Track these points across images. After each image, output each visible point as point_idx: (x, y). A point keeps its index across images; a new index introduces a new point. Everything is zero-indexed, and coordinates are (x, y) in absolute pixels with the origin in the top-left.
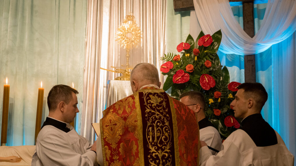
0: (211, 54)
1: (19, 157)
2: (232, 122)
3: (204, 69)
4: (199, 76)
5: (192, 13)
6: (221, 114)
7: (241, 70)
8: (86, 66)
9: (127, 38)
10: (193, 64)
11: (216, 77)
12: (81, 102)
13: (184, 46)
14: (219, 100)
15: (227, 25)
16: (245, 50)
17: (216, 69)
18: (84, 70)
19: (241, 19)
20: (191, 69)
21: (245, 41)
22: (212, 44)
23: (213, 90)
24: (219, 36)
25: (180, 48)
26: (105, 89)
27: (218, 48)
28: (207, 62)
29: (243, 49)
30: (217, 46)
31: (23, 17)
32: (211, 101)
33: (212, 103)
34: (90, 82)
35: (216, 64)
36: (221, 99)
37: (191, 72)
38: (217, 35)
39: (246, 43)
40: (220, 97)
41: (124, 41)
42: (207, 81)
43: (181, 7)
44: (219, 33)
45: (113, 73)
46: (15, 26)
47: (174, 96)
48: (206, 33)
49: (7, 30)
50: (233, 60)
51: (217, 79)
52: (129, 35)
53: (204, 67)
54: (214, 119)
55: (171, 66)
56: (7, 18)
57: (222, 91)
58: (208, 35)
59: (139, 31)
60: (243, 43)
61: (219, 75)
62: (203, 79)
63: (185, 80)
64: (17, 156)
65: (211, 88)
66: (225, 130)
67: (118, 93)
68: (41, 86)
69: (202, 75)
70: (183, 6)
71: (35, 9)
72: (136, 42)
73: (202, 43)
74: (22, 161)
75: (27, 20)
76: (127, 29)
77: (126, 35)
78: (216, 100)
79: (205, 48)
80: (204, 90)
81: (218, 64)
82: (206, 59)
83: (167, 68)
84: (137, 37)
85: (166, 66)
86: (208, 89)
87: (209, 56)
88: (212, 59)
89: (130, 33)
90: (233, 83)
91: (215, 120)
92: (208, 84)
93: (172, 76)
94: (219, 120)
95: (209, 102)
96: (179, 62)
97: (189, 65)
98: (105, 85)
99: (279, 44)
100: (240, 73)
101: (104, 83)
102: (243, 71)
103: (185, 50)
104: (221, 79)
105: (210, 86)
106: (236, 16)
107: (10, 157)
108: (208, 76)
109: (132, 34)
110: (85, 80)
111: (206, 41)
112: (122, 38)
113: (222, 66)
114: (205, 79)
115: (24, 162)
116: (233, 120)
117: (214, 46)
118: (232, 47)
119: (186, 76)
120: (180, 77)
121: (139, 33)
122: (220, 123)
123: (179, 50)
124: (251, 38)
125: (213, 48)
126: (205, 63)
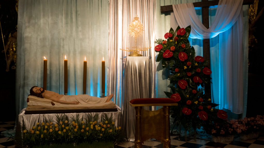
0: (185, 40)
1: (78, 101)
2: (198, 79)
3: (181, 49)
4: (178, 53)
5: (172, 14)
6: (191, 75)
7: (201, 47)
8: (110, 47)
9: (135, 31)
10: (174, 46)
11: (188, 53)
12: (107, 69)
13: (168, 35)
14: (190, 67)
15: (192, 21)
16: (204, 36)
17: (188, 48)
18: (109, 49)
19: (201, 16)
20: (173, 49)
21: (203, 30)
22: (185, 34)
23: (186, 61)
24: (190, 29)
25: (166, 36)
26: (121, 60)
27: (189, 36)
28: (182, 45)
29: (203, 36)
30: (188, 35)
31: (72, 18)
32: (185, 67)
33: (186, 69)
34: (112, 56)
35: (187, 45)
36: (191, 66)
37: (173, 51)
38: (188, 28)
39: (204, 32)
40: (190, 65)
41: (133, 32)
42: (183, 56)
43: (165, 11)
44: (189, 27)
45: (126, 51)
46: (67, 23)
47: (163, 65)
48: (181, 27)
49: (62, 27)
50: (195, 41)
51: (188, 54)
52: (136, 29)
53: (181, 48)
54: (187, 77)
55: (161, 47)
56: (62, 19)
57: (191, 62)
58: (183, 29)
59: (142, 27)
60: (202, 32)
61: (189, 52)
62: (181, 54)
63: (170, 55)
64: (76, 101)
65: (185, 60)
66: (193, 84)
67: (131, 64)
68: (85, 60)
69: (179, 52)
70: (166, 10)
71: (78, 13)
72: (140, 33)
73: (179, 34)
74: (79, 104)
75: (74, 20)
76: (135, 25)
77: (135, 29)
78: (188, 67)
79: (181, 36)
80: (181, 61)
81: (188, 45)
82: (182, 42)
83: (159, 48)
84: (141, 30)
85: (158, 47)
86: (183, 61)
87: (183, 41)
88: (185, 43)
89: (137, 27)
90: (197, 56)
91: (187, 79)
92: (183, 57)
93: (162, 52)
94: (190, 78)
95: (184, 68)
96: (166, 45)
97: (172, 47)
98: (121, 58)
99: (223, 32)
100: (200, 49)
101: (120, 57)
102: (202, 48)
103: (169, 37)
104: (191, 54)
105: (184, 59)
106: (198, 15)
107: (73, 101)
108: (183, 53)
109: (138, 28)
110: (109, 55)
111: (182, 32)
112: (132, 31)
113: (191, 47)
114: (182, 55)
115: (81, 104)
116: (198, 78)
117: (186, 35)
118: (196, 34)
119: (171, 53)
120: (167, 54)
121: (142, 28)
122: (190, 80)
123: (166, 38)
124: (207, 29)
125: (186, 36)
126: (182, 46)
